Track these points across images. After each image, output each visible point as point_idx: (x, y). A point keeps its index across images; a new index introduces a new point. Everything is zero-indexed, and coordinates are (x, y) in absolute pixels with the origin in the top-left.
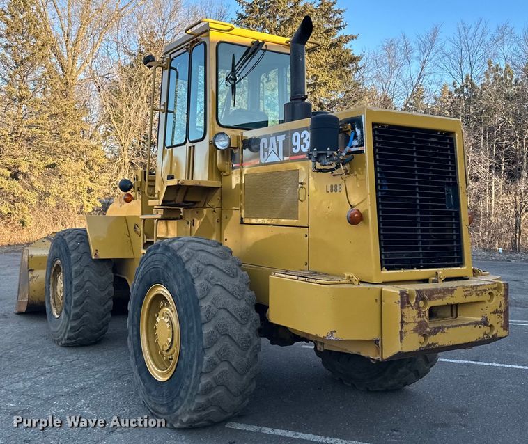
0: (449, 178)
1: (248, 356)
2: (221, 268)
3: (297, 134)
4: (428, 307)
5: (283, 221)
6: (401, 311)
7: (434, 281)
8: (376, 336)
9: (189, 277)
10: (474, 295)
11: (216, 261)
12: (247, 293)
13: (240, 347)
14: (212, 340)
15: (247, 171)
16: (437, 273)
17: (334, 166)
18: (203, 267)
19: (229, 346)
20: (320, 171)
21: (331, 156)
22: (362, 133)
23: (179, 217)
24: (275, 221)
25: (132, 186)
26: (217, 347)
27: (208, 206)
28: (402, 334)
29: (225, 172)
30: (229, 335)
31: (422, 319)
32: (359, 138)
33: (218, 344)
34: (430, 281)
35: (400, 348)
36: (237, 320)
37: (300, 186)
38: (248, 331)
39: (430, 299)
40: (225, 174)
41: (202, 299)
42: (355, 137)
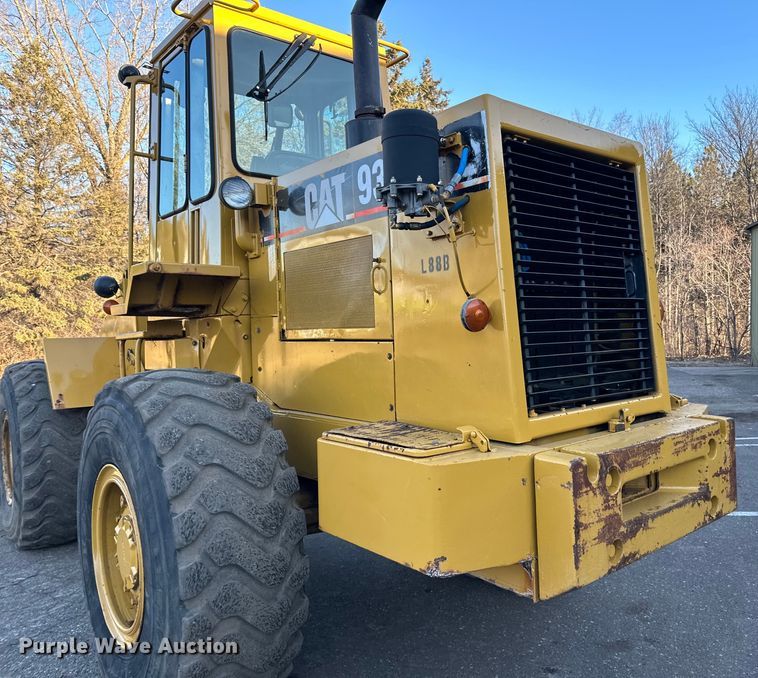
0: (628, 243)
1: (281, 596)
2: (224, 429)
3: (365, 168)
4: (620, 486)
5: (350, 332)
6: (575, 504)
7: (620, 428)
8: (526, 554)
9: (153, 455)
10: (689, 448)
11: (213, 415)
12: (280, 473)
13: (261, 584)
14: (199, 581)
15: (288, 247)
16: (621, 412)
17: (433, 216)
18: (185, 430)
19: (238, 586)
20: (404, 226)
21: (425, 194)
22: (483, 147)
23: (181, 334)
24: (336, 333)
25: (117, 287)
26: (212, 593)
27: (223, 312)
28: (578, 551)
29: (251, 252)
30: (237, 566)
31: (611, 512)
32: (477, 160)
33: (214, 585)
34: (612, 427)
35: (575, 579)
36: (255, 531)
37: (375, 264)
38: (279, 549)
39: (623, 469)
40: (251, 255)
41: (175, 498)
42: (471, 158)
